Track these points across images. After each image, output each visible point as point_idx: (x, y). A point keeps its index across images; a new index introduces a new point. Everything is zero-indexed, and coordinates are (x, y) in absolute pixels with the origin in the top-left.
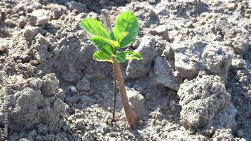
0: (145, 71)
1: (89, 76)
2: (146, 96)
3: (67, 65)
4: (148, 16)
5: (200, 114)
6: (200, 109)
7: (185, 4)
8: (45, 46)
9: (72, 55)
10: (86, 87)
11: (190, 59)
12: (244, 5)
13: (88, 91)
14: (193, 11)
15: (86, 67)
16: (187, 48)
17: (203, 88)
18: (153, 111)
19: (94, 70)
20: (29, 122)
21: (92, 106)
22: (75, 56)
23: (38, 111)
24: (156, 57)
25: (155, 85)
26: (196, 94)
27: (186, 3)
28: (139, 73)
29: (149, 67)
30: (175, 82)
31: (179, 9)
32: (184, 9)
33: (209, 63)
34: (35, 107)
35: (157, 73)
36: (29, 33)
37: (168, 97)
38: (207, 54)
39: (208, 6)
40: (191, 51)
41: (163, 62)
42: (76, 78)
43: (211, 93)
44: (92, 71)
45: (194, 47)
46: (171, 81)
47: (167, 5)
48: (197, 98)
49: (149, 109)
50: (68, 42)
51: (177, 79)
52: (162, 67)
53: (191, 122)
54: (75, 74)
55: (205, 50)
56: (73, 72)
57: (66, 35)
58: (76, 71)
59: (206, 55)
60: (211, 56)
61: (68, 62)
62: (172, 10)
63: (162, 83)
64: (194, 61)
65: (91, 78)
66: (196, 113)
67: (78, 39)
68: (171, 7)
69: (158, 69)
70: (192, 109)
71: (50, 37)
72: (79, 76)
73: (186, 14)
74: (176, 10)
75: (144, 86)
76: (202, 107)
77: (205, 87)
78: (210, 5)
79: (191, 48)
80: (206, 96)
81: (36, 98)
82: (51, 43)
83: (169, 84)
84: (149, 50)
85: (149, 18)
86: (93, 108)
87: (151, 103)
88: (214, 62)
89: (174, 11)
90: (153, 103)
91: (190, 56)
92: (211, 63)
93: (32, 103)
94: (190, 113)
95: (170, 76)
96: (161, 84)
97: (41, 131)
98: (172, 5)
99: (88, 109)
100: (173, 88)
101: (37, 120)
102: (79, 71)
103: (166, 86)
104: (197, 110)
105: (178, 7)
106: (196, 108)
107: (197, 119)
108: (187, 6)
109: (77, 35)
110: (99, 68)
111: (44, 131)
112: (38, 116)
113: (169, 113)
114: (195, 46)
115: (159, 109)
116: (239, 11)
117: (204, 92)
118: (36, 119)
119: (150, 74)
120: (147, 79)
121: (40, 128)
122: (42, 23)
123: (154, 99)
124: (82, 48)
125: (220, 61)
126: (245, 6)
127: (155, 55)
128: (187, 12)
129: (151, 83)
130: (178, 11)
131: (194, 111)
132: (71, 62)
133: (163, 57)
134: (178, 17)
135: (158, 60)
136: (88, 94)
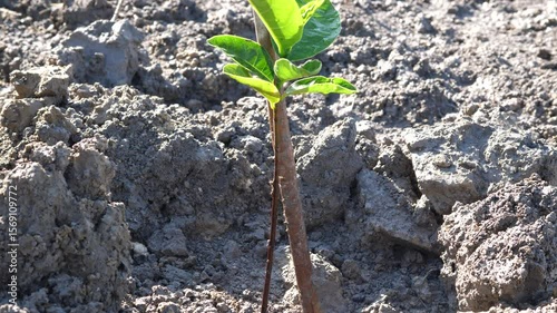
0: (334, 203)
1: (182, 222)
2: (343, 267)
3: (122, 187)
4: (317, 116)
5: (526, 256)
6: (523, 244)
7: (401, 97)
8: (64, 131)
9: (136, 162)
10: (178, 244)
11: (456, 163)
12: (540, 100)
13: (183, 257)
14: (422, 110)
15: (173, 199)
16: (442, 140)
17: (516, 199)
18: (369, 304)
19: (194, 207)
20: (28, 265)
21: (199, 287)
22: (145, 166)
23: (56, 229)
24: (359, 171)
25: (364, 240)
26: (498, 216)
27: (403, 94)
28: (319, 211)
29: (346, 196)
30: (420, 225)
31: (388, 109)
32: (399, 109)
33: (508, 170)
34: (48, 218)
35: (368, 205)
36: (17, 111)
37: (403, 270)
38: (498, 148)
39: (455, 104)
40: (454, 146)
41: (382, 182)
42: (148, 223)
43: (543, 212)
44: (189, 209)
45: (460, 137)
46: (409, 224)
47: (355, 105)
48: (505, 225)
49: (355, 300)
50: (125, 130)
51: (425, 218)
52: (380, 192)
53: (500, 281)
54: (143, 213)
55: (489, 141)
56: (139, 205)
57: (118, 116)
58: (148, 206)
59: (498, 151)
60: (512, 152)
61: (125, 180)
62: (369, 113)
63: (387, 229)
64: (466, 166)
65: (186, 226)
66: (512, 257)
67: (151, 125)
68: (367, 107)
69: (369, 197)
70: (496, 252)
71: (75, 117)
72: (154, 220)
73: (405, 119)
74: (381, 113)
75: (336, 244)
76: (528, 238)
77: (521, 196)
78: (461, 102)
79: (452, 140)
80: (530, 219)
81: (52, 191)
82: (79, 130)
83: (405, 232)
84: (344, 148)
85: (319, 119)
86: (200, 291)
87: (359, 287)
88: (522, 165)
89: (373, 115)
90: (365, 286)
91: (455, 157)
92: (513, 168)
93: (40, 204)
94: (495, 261)
95: (404, 214)
96: (382, 232)
97: (64, 292)
98: (369, 102)
99: (187, 291)
100: (416, 242)
101: (51, 261)
102: (156, 206)
103: (397, 236)
104: (515, 249)
105: (384, 105)
106: (511, 244)
107: (520, 270)
108: (406, 102)
109: (149, 118)
110: (207, 204)
111: (73, 294)
112: (56, 245)
113: (413, 307)
114: (462, 133)
115: (384, 297)
116: (530, 113)
117: (522, 209)
118: (49, 256)
119: (350, 214)
120: (342, 229)
121: (60, 286)
122: (54, 88)
123: (365, 275)
124: (164, 145)
125: (538, 160)
126: (544, 103)
127: (358, 166)
128: (410, 116)
129: (352, 238)
130: (385, 113)
131: (506, 253)
132: (132, 181)
133: (380, 171)
134: (386, 126)
135: (367, 177)
136: (182, 263)
